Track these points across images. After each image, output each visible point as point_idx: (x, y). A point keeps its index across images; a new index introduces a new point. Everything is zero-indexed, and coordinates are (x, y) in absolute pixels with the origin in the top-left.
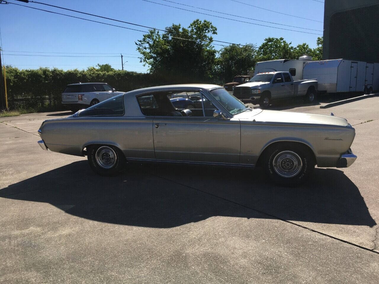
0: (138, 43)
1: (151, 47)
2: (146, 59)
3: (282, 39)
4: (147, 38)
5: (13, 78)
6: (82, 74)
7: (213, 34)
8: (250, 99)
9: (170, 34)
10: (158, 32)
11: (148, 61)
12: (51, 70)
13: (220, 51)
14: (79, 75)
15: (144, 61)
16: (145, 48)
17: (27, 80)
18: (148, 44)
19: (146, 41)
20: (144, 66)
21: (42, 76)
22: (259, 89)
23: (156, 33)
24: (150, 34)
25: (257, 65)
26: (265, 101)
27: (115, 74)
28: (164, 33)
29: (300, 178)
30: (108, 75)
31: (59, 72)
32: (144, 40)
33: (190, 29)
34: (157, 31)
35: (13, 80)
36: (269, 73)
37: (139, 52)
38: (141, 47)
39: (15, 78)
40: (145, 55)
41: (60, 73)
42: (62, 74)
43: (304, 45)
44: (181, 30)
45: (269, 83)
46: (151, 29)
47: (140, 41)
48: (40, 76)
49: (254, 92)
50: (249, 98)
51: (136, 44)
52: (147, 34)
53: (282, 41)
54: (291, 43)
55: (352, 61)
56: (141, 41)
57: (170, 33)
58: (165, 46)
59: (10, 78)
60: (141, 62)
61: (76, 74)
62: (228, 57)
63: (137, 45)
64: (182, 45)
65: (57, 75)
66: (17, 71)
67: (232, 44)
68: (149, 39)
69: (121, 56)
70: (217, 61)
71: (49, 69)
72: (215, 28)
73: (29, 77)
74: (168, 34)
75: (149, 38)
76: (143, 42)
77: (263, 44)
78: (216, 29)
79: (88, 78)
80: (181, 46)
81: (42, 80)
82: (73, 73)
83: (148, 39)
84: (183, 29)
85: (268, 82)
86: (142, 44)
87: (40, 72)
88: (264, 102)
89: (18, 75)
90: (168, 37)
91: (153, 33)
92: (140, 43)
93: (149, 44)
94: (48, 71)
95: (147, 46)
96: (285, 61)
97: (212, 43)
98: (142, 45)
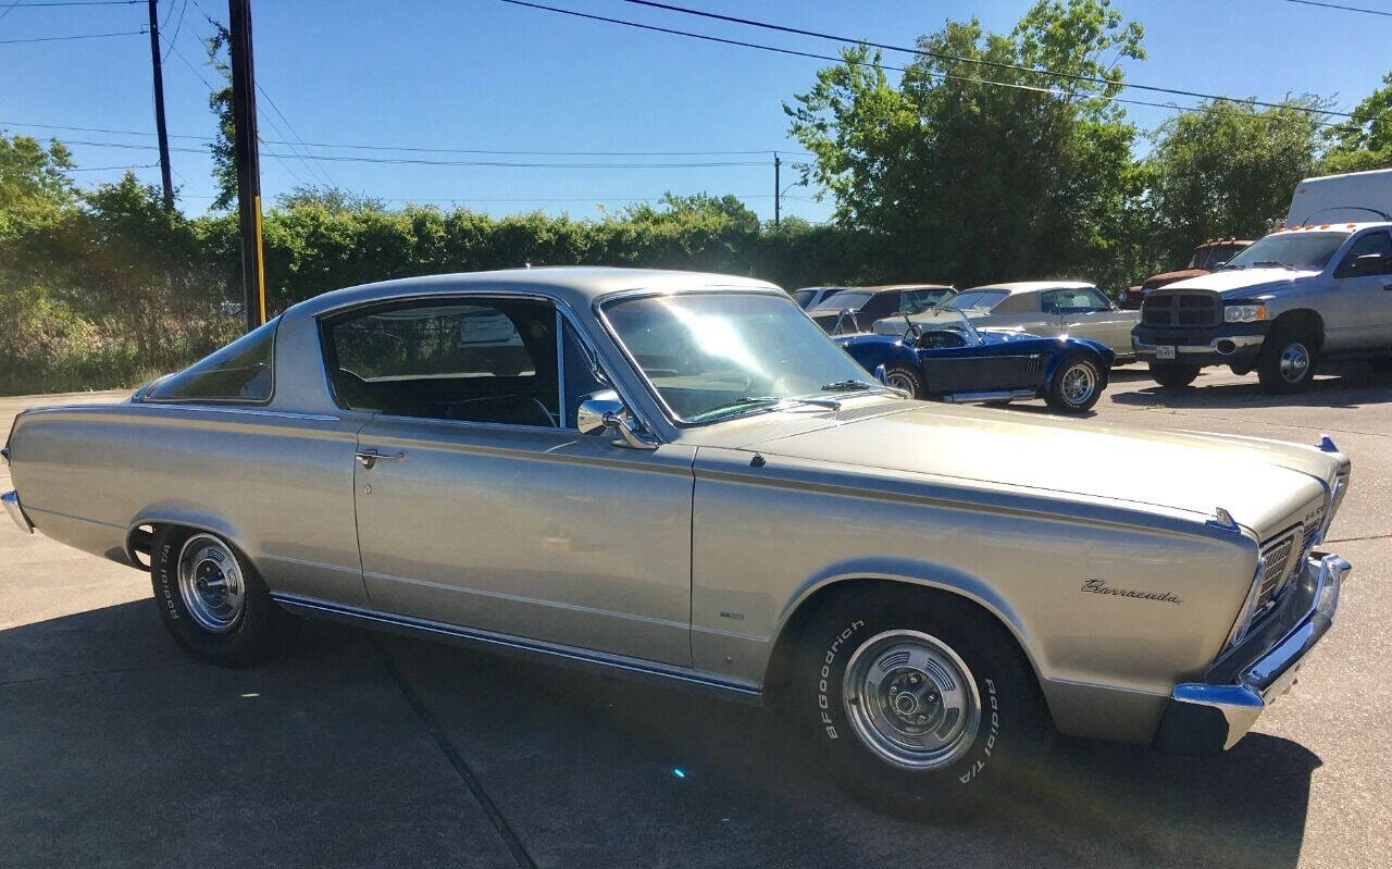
0: (795, 105)
1: (846, 120)
2: (828, 173)
4: (832, 85)
5: (299, 244)
6: (557, 233)
7: (1124, 55)
8: (1212, 348)
9: (935, 65)
10: (877, 58)
11: (834, 178)
12: (443, 218)
13: (1162, 129)
14: (545, 236)
15: (821, 181)
16: (821, 127)
17: (353, 254)
18: (832, 111)
19: (827, 97)
20: (819, 198)
21: (408, 237)
22: (1262, 303)
23: (870, 61)
24: (844, 65)
26: (1286, 358)
27: (682, 235)
28: (909, 60)
30: (656, 236)
31: (473, 225)
32: (819, 92)
33: (1020, 40)
34: (871, 53)
35: (300, 253)
36: (1327, 230)
37: (801, 142)
38: (804, 124)
39: (309, 245)
40: (822, 155)
41: (476, 228)
42: (481, 230)
44: (981, 46)
45: (1318, 273)
46: (849, 45)
47: (806, 99)
48: (400, 239)
49: (1236, 315)
50: (1207, 343)
51: (788, 111)
52: (833, 65)
56: (807, 97)
57: (940, 57)
58: (903, 114)
59: (289, 244)
60: (805, 182)
61: (535, 231)
62: (1189, 155)
63: (791, 114)
64: (977, 110)
65: (465, 233)
66: (317, 220)
67: (1212, 100)
68: (841, 88)
69: (774, 161)
70: (1129, 176)
71: (438, 211)
73: (360, 244)
74: (929, 65)
75: (840, 82)
76: (815, 103)
77: (1376, 95)
79: (576, 249)
80: (970, 112)
81: (407, 254)
82: (523, 227)
83: (836, 87)
84: (993, 42)
85: (1315, 270)
86: (811, 109)
87: (404, 225)
88: (1285, 363)
89: (323, 236)
90: (926, 78)
91: (856, 62)
92: (804, 106)
93: (838, 110)
94: (434, 221)
95: (829, 115)
97: (1118, 96)
98: (812, 113)
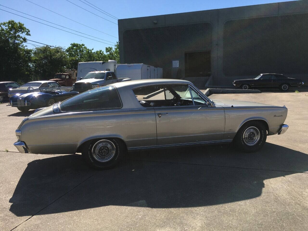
3: (83, 45)
7: (26, 35)
22: (98, 85)
25: (79, 65)
29: (260, 145)
43: (101, 51)
45: (103, 79)
49: (94, 87)
53: (83, 47)
54: (93, 49)
55: (148, 66)
72: (27, 30)
77: (69, 47)
78: (29, 31)
96: (103, 63)
